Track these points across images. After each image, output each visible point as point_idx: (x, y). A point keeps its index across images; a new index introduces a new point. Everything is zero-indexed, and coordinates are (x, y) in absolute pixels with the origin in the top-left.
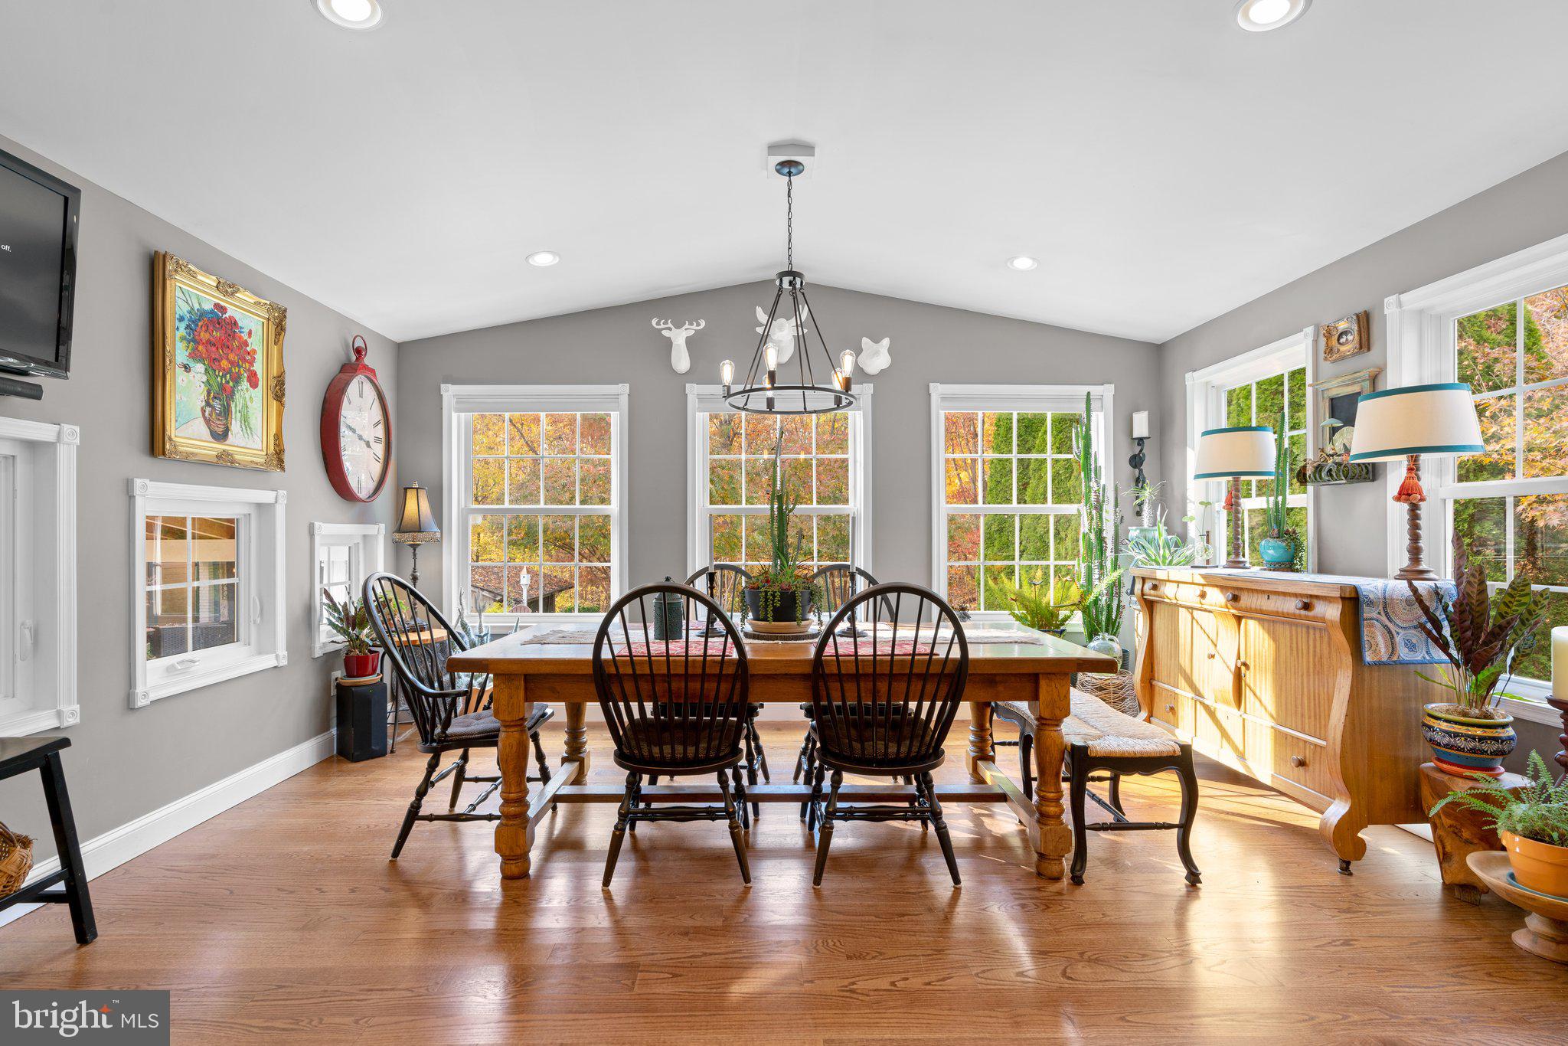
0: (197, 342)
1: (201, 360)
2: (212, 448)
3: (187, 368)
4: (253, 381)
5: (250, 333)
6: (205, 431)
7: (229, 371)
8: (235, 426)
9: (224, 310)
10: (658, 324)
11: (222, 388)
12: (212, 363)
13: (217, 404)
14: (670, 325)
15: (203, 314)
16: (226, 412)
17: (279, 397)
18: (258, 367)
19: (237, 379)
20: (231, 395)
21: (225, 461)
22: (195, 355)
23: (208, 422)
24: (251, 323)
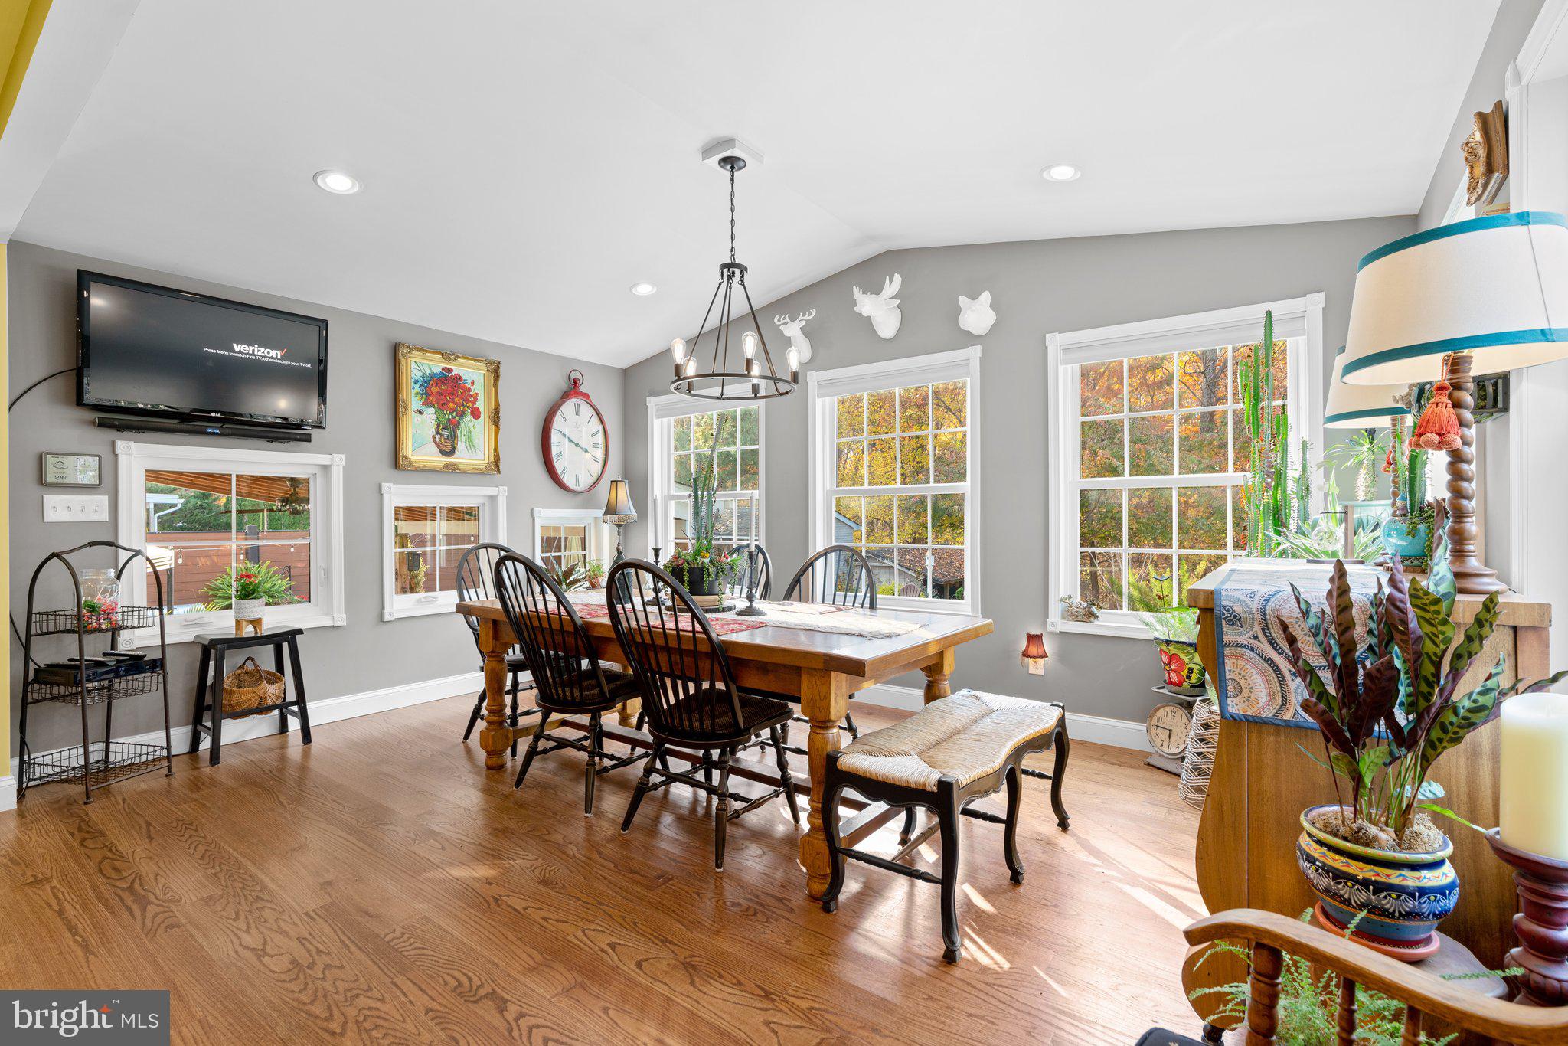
0: (428, 394)
1: (432, 405)
2: (439, 460)
3: (420, 412)
4: (476, 414)
5: (473, 383)
6: (436, 450)
7: (455, 410)
8: (461, 446)
9: (450, 371)
10: (779, 320)
11: (450, 422)
12: (442, 406)
13: (445, 433)
14: (788, 320)
15: (433, 376)
16: (453, 437)
17: (496, 421)
18: (481, 404)
19: (462, 415)
20: (457, 425)
21: (451, 469)
22: (427, 403)
23: (438, 445)
24: (473, 375)
